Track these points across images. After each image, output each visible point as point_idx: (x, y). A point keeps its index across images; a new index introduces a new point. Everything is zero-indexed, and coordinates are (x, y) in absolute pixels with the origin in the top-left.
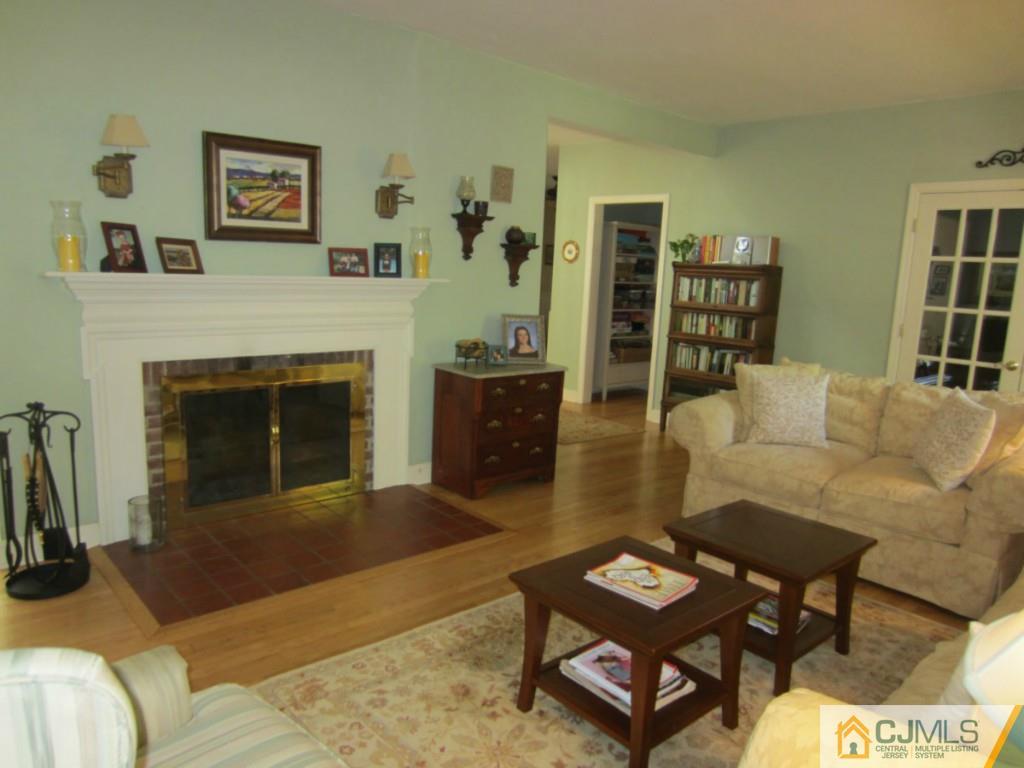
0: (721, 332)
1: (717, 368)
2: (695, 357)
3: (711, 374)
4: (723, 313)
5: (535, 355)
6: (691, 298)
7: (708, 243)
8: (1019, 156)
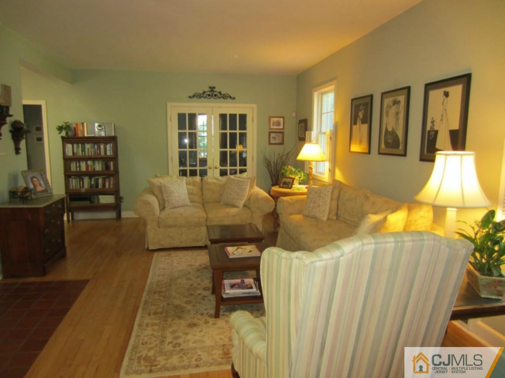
0: (94, 169)
1: (95, 186)
2: (81, 183)
3: (92, 189)
4: (94, 159)
5: (46, 191)
6: (73, 153)
7: (79, 127)
8: (202, 95)
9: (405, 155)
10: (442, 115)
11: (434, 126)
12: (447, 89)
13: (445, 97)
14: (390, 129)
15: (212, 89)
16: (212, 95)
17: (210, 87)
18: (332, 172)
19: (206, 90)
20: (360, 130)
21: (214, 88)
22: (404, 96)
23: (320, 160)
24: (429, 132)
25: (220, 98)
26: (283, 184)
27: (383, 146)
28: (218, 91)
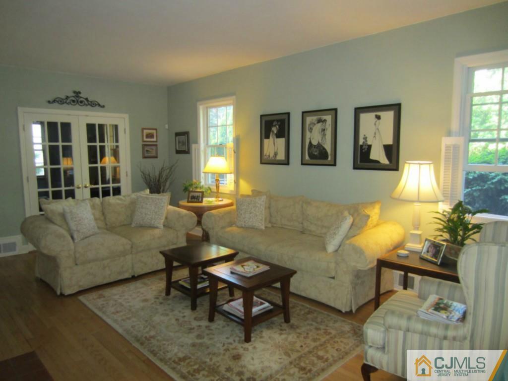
8: (65, 101)
9: (335, 165)
10: (375, 133)
11: (366, 141)
12: (379, 113)
13: (377, 119)
14: (315, 143)
15: (77, 94)
16: (78, 101)
17: (75, 92)
18: (237, 183)
19: (69, 95)
20: (274, 143)
21: (80, 93)
22: (331, 116)
23: (226, 172)
24: (362, 146)
25: (87, 105)
26: (191, 199)
27: (307, 157)
28: (85, 97)
